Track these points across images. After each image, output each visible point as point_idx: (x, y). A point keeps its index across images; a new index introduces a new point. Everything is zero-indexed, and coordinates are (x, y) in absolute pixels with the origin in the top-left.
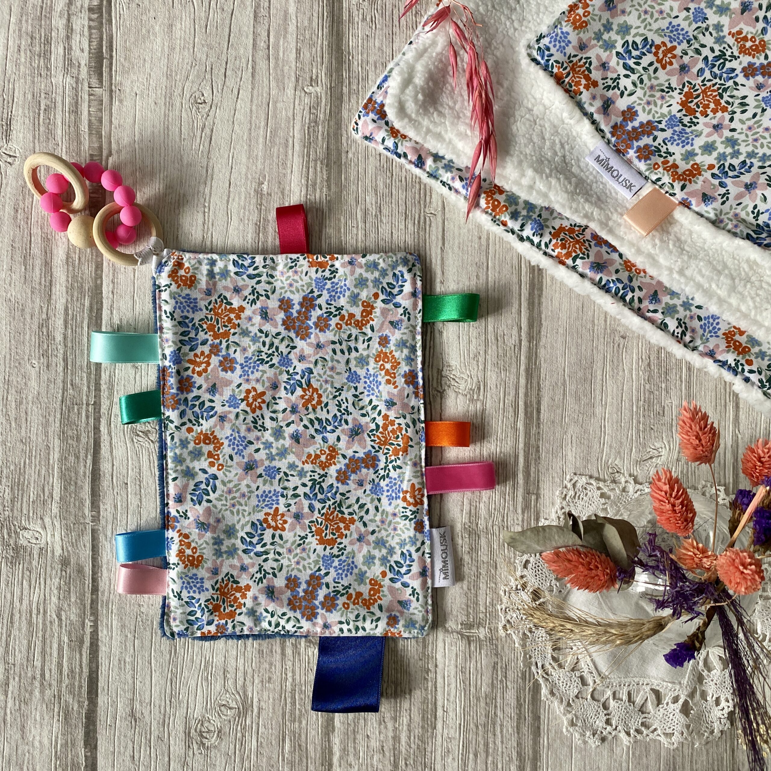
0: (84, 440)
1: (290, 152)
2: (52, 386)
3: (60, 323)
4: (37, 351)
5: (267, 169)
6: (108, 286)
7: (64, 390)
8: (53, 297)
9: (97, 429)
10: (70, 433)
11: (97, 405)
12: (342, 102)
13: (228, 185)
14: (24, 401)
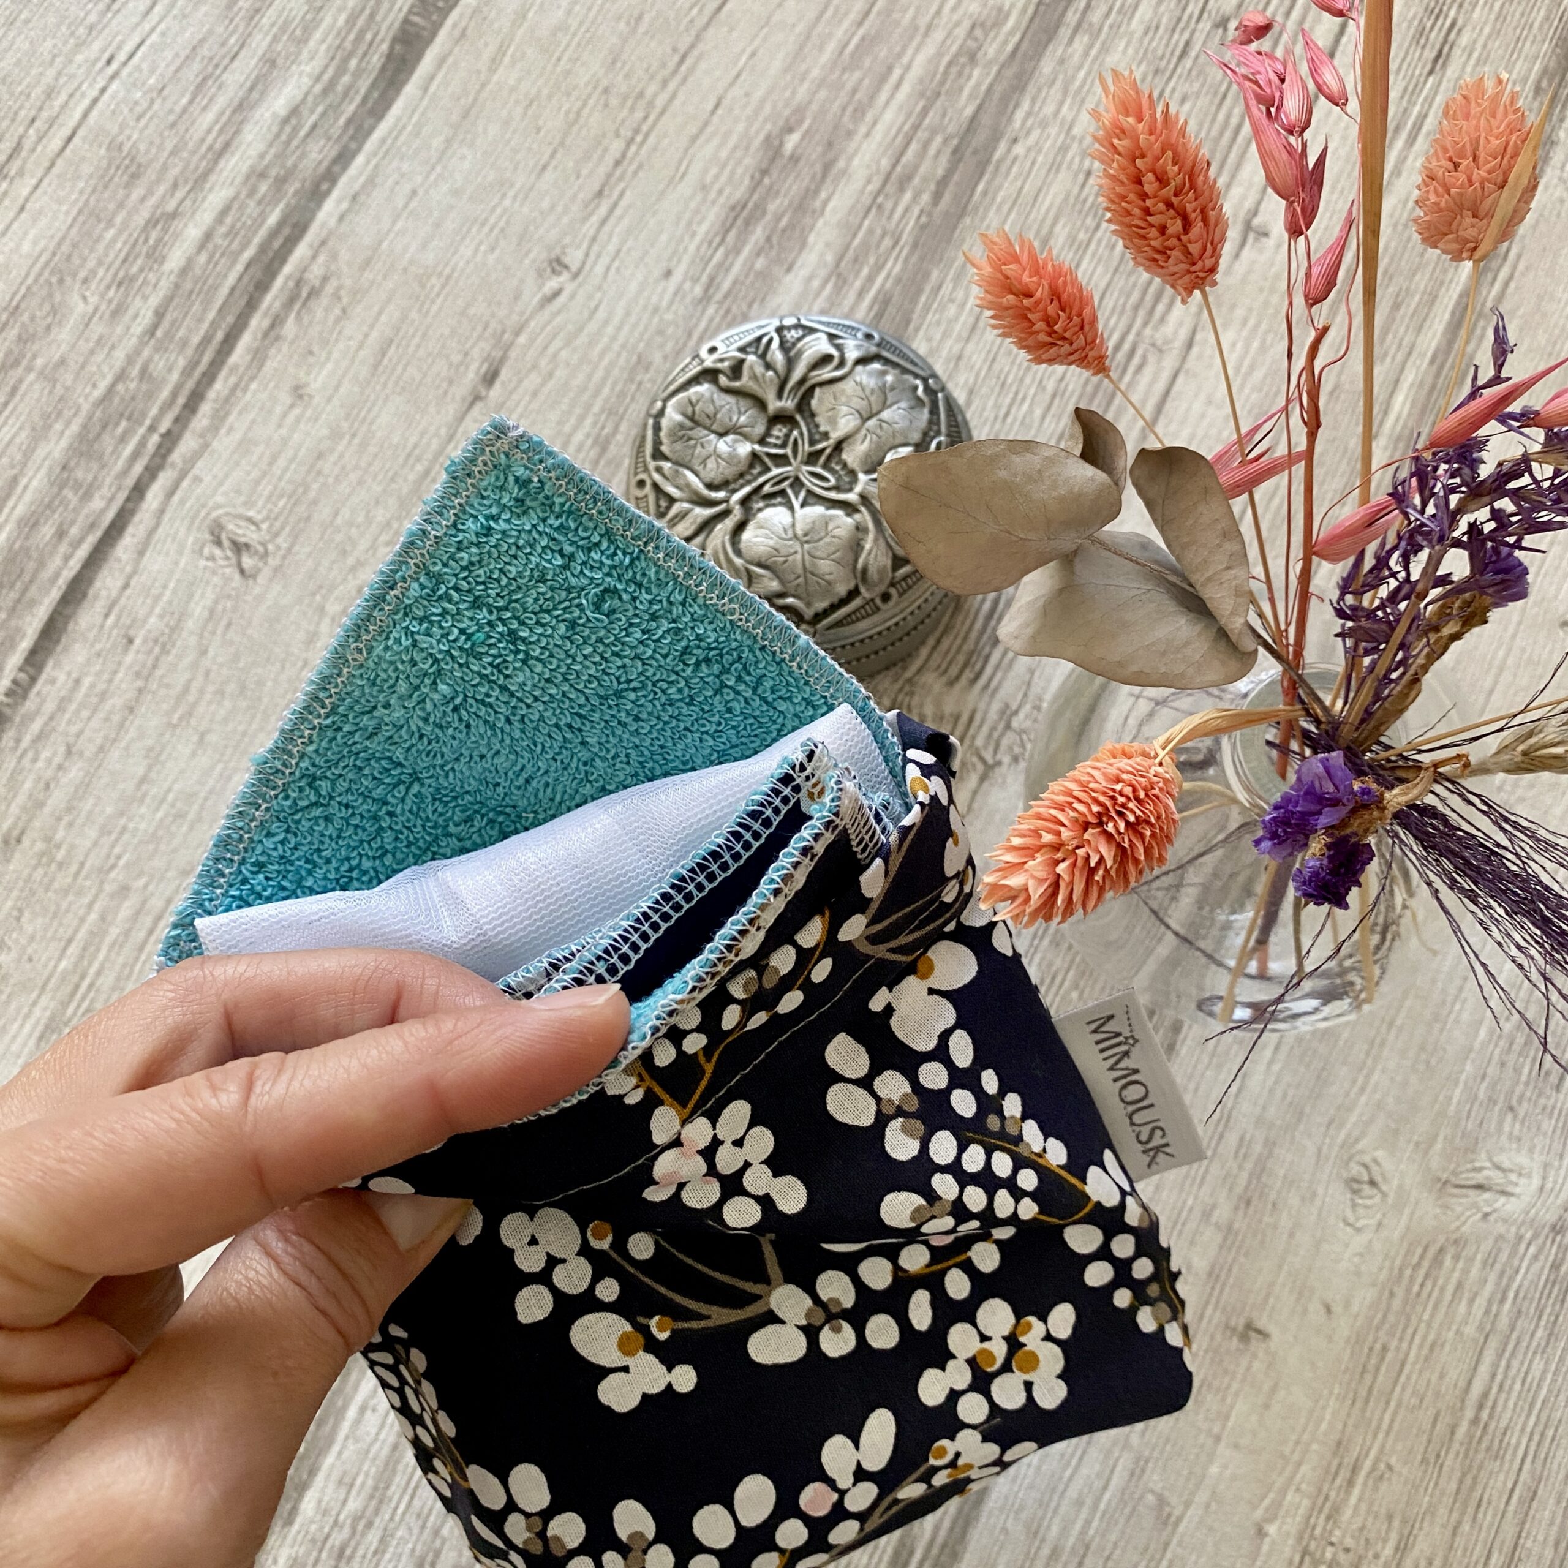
0: (97, 503)
1: (883, 96)
2: (99, 357)
3: (193, 232)
4: (112, 271)
5: (814, 107)
6: (339, 201)
7: (121, 377)
8: (213, 178)
9: (139, 491)
10: (79, 474)
11: (170, 439)
12: (1050, 40)
13: (710, 106)
14: (24, 363)
